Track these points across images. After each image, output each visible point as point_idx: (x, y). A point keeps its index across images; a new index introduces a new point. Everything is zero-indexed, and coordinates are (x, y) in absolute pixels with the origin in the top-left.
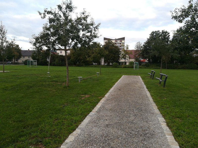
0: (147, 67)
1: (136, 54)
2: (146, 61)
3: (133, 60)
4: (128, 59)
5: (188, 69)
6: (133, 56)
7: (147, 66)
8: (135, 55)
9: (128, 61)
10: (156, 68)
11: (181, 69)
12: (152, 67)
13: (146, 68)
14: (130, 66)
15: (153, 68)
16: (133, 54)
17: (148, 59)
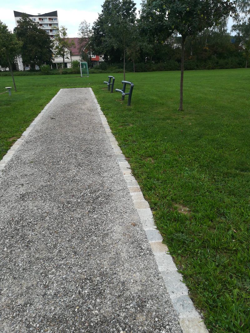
0: (103, 71)
1: (82, 47)
2: (101, 59)
3: (77, 58)
4: (69, 56)
5: (166, 70)
6: (78, 51)
7: (103, 69)
8: (80, 49)
9: (70, 61)
10: (118, 72)
11: (156, 71)
12: (112, 70)
13: (101, 72)
14: (73, 70)
15: (114, 71)
16: (77, 46)
17: (103, 56)
